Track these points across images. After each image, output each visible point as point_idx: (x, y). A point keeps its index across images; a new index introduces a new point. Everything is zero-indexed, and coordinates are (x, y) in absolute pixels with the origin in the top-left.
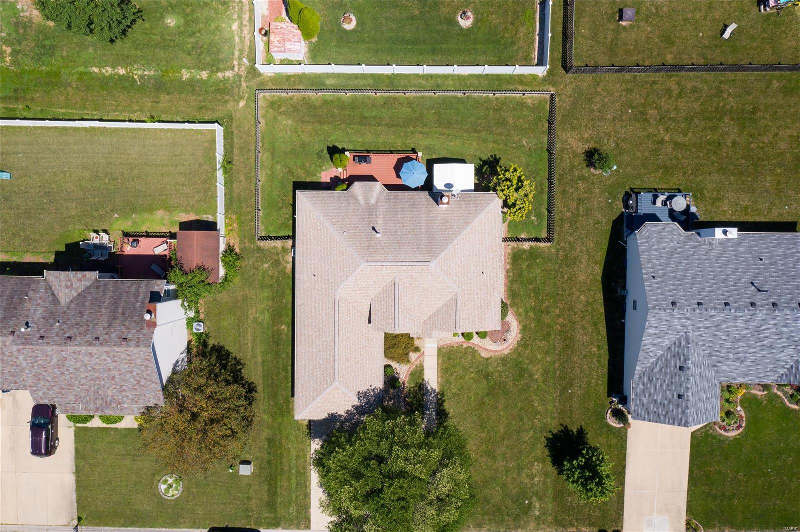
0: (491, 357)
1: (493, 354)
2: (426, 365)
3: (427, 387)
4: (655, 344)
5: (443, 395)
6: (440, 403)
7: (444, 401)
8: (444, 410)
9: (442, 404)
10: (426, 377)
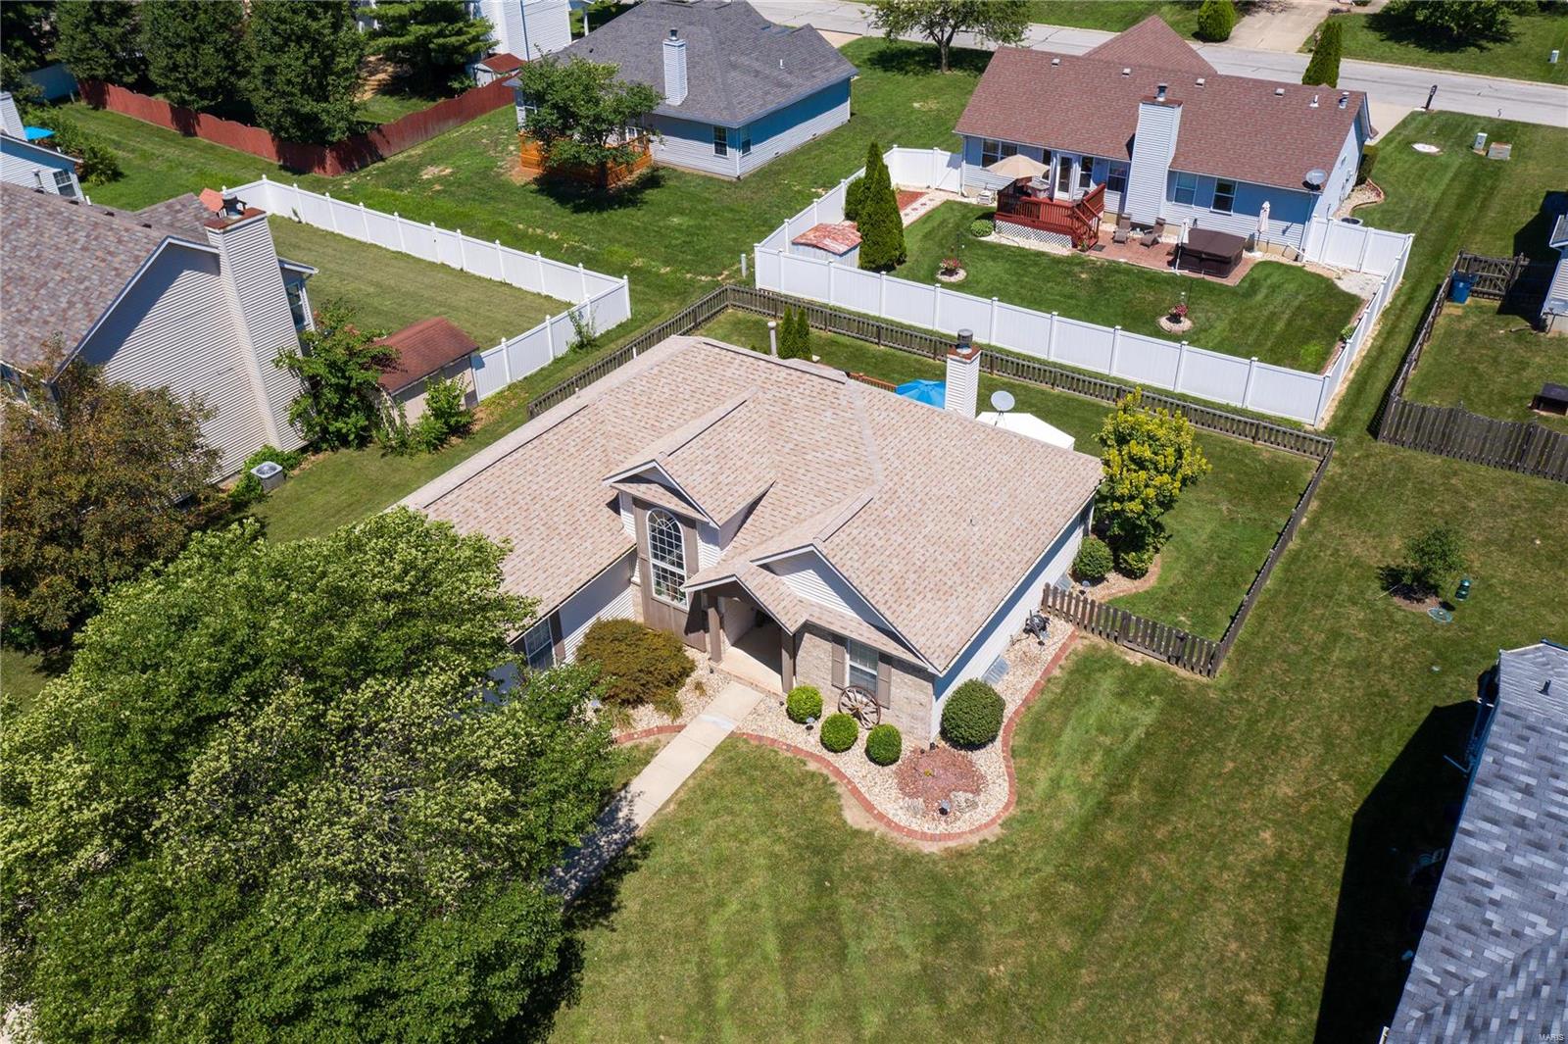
0: (870, 834)
1: (880, 829)
2: (662, 757)
3: (618, 809)
4: (1515, 875)
5: (646, 850)
6: (618, 867)
7: (635, 869)
8: (612, 892)
9: (619, 874)
10: (636, 785)
